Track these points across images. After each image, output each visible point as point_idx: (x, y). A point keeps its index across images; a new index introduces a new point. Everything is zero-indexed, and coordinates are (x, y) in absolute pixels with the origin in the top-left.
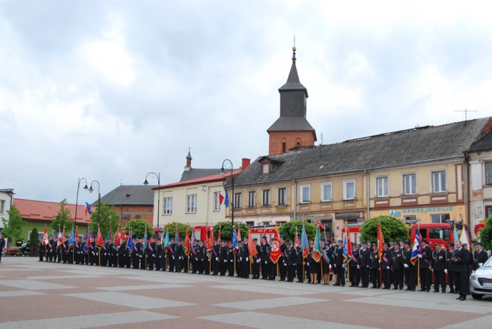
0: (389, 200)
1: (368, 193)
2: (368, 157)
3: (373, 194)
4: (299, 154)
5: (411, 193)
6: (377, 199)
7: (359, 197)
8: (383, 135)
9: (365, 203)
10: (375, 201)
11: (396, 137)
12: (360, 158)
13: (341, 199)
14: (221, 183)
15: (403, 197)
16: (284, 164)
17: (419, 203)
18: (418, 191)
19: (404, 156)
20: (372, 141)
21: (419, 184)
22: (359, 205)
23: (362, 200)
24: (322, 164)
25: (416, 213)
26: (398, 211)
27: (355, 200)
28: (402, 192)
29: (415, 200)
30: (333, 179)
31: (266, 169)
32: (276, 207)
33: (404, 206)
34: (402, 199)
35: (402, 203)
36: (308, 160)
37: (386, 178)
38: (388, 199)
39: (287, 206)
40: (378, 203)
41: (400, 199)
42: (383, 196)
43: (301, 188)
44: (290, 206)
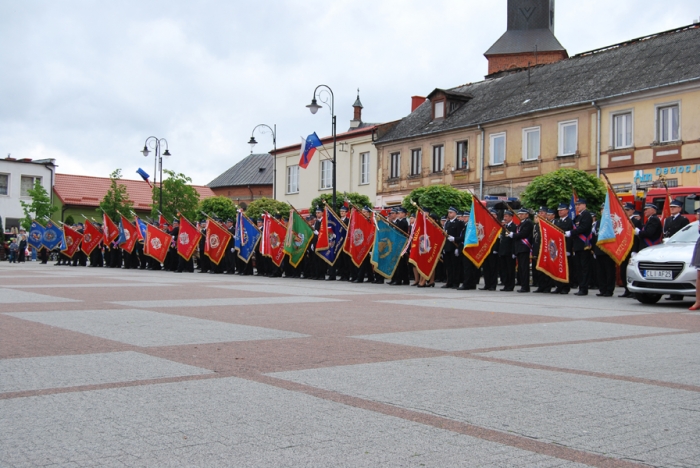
0: (632, 154)
1: (599, 143)
2: (604, 80)
3: (607, 144)
4: (498, 83)
5: (670, 139)
6: (613, 152)
7: (583, 151)
8: (636, 41)
9: (593, 162)
10: (610, 157)
11: (658, 42)
12: (591, 82)
13: (554, 155)
14: (369, 137)
15: (657, 146)
16: (471, 101)
17: (684, 157)
18: (683, 135)
19: (663, 74)
20: (618, 53)
21: (684, 122)
22: (583, 166)
23: (588, 155)
24: (528, 97)
25: (677, 175)
26: (648, 172)
27: (577, 156)
28: (654, 139)
29: (676, 152)
30: (541, 121)
31: (440, 110)
32: (452, 173)
33: (658, 163)
34: (655, 151)
35: (655, 157)
36: (510, 91)
37: (628, 113)
38: (631, 151)
39: (470, 171)
40: (614, 159)
41: (651, 151)
42: (624, 146)
43: (492, 139)
44: (474, 170)
